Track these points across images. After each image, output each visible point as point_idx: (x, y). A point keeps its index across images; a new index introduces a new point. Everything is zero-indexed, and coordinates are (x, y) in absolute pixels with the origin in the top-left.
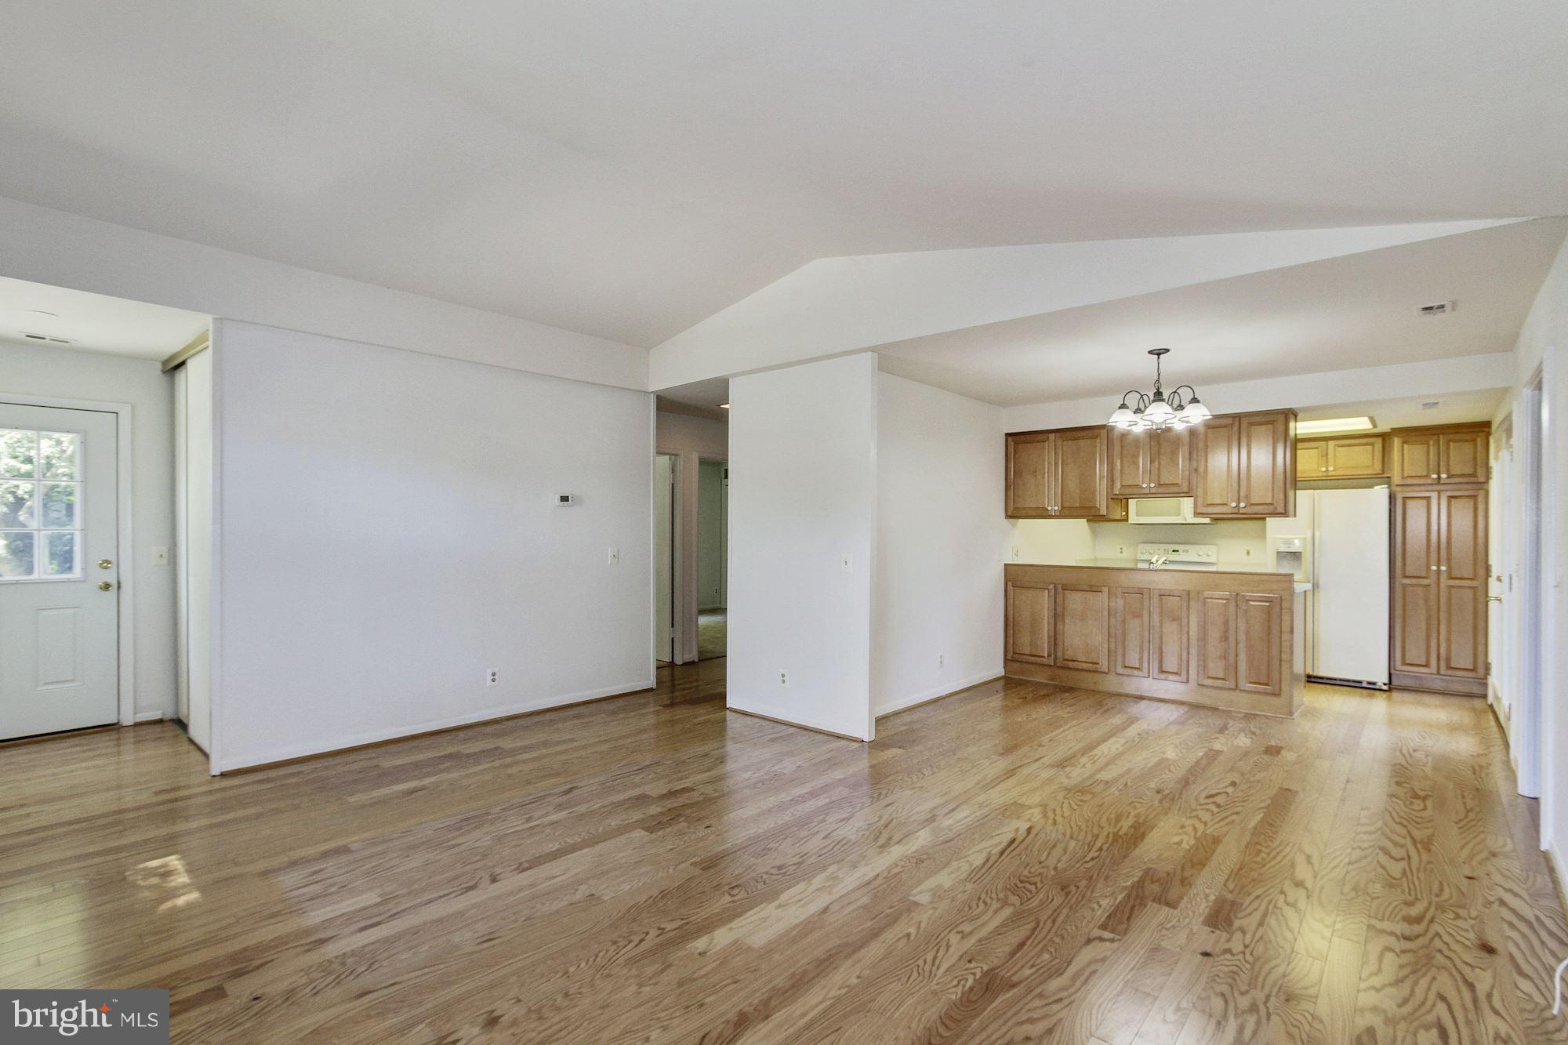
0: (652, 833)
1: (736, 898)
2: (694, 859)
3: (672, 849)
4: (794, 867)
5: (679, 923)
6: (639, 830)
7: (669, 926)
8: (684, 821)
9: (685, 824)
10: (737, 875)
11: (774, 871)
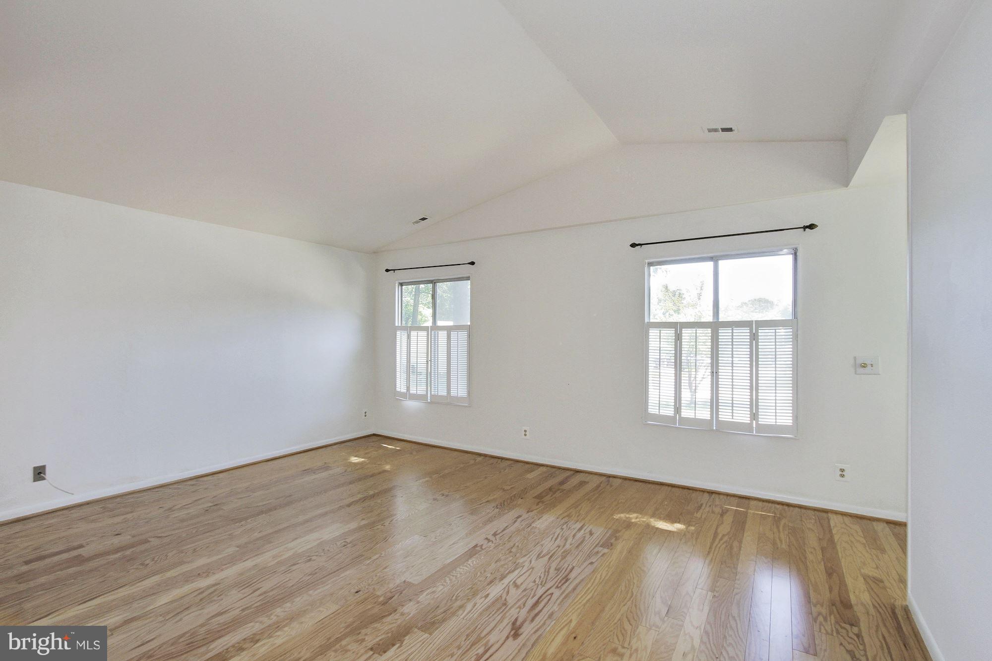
0: (405, 581)
1: (344, 540)
2: (368, 562)
3: (385, 568)
4: (300, 561)
5: (375, 528)
6: (416, 583)
7: (379, 527)
8: (378, 597)
9: (379, 593)
10: (341, 553)
11: (314, 558)
